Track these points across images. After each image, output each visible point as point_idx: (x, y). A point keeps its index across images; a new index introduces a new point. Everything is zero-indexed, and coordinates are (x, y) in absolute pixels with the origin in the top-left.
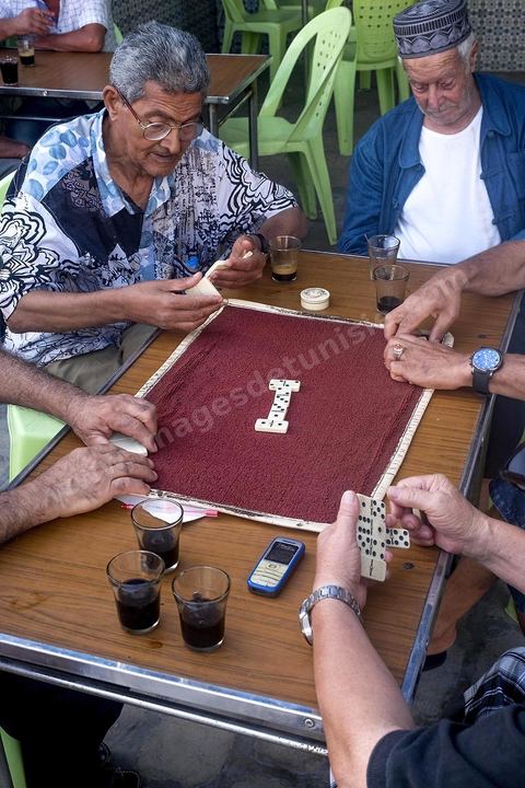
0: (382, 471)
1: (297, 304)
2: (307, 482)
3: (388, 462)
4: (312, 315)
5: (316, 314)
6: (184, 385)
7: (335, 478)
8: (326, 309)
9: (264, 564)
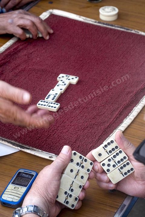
0: (115, 128)
1: (96, 16)
2: (66, 130)
3: (121, 122)
4: (104, 24)
5: (107, 23)
6: (9, 62)
7: (84, 129)
8: (114, 21)
9: (11, 187)
